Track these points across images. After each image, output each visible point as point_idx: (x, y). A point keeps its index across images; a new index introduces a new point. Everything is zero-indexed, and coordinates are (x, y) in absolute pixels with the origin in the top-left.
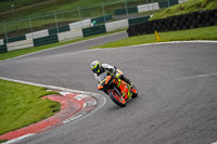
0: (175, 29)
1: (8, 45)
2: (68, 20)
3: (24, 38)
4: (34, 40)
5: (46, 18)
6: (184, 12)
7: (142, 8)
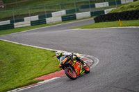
0: (128, 19)
1: (15, 24)
2: (51, 10)
3: (23, 20)
4: (31, 22)
5: (37, 8)
6: (133, 9)
7: (98, 5)
